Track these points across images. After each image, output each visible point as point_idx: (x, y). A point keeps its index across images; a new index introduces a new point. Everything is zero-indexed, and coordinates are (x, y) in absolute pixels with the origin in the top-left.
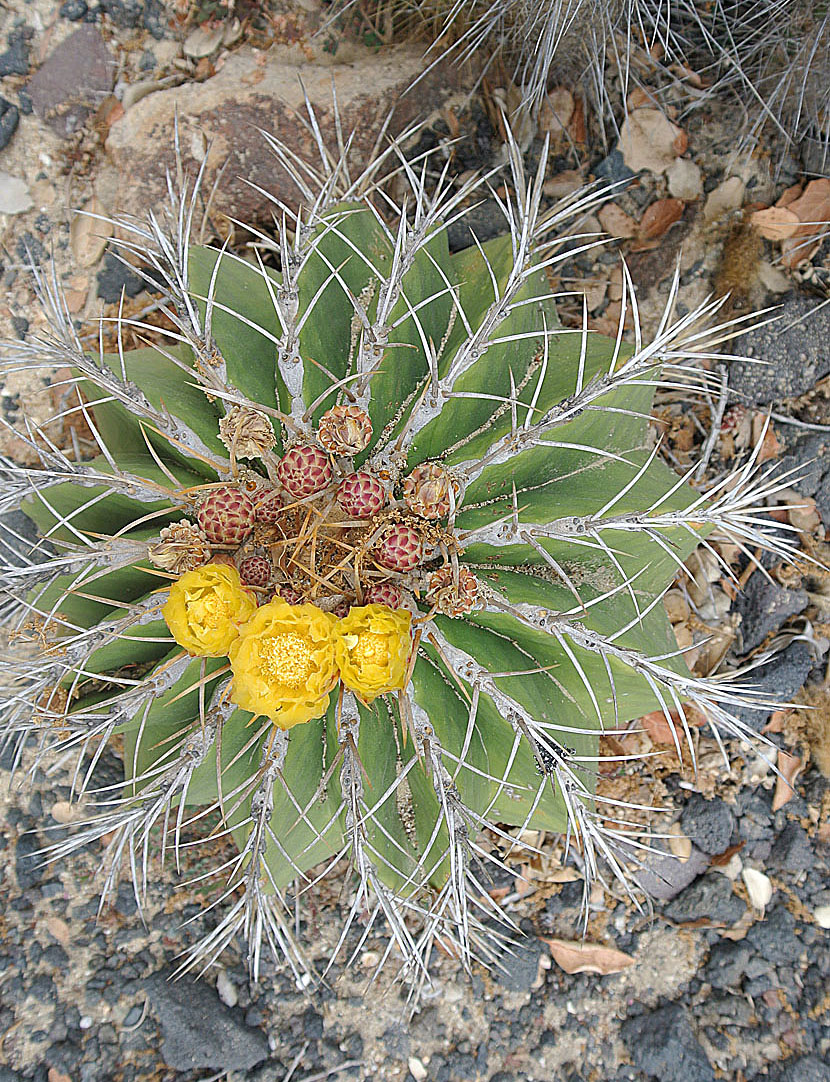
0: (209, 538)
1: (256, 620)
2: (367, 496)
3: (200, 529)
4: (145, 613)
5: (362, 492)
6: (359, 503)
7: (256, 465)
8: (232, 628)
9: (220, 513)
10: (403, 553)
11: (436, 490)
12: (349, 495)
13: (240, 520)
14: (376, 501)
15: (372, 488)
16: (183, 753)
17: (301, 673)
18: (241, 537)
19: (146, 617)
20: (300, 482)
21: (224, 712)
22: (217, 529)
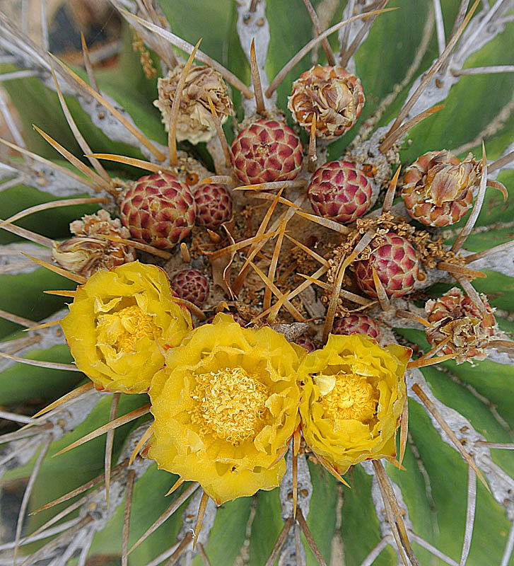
0: (133, 236)
1: (191, 345)
2: (353, 189)
3: (123, 224)
4: (46, 333)
5: (345, 182)
6: (342, 197)
7: (199, 153)
8: (156, 352)
9: (151, 200)
10: (397, 270)
11: (459, 178)
12: (328, 186)
13: (176, 213)
14: (363, 198)
15: (358, 179)
16: (83, 513)
17: (248, 425)
18: (175, 238)
19: (49, 339)
20: (262, 162)
21: (137, 466)
22: (145, 223)
